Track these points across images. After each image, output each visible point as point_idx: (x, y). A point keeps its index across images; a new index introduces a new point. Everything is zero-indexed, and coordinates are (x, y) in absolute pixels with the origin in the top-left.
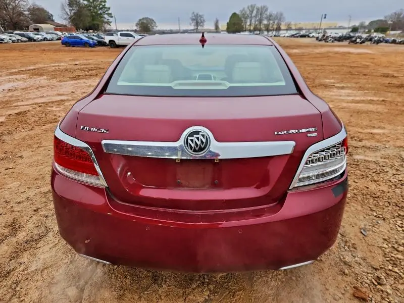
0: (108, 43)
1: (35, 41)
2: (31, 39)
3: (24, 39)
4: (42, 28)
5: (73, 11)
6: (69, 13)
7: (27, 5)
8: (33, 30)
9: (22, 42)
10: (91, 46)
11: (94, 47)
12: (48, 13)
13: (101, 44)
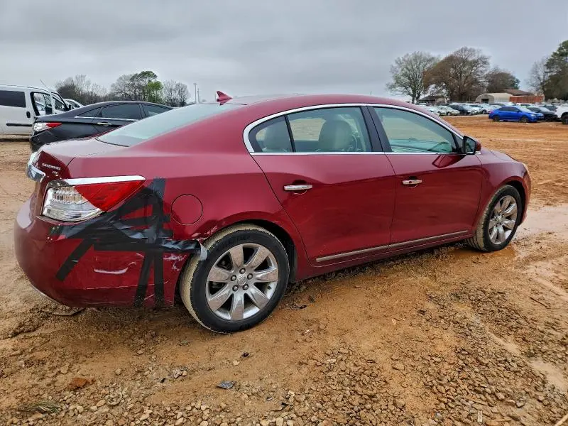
0: (559, 116)
1: (468, 114)
2: (463, 112)
3: (456, 112)
4: (493, 98)
5: (549, 74)
6: (542, 77)
7: (486, 70)
8: (480, 101)
9: (451, 115)
10: (530, 120)
11: (535, 122)
12: (514, 78)
13: (549, 118)
